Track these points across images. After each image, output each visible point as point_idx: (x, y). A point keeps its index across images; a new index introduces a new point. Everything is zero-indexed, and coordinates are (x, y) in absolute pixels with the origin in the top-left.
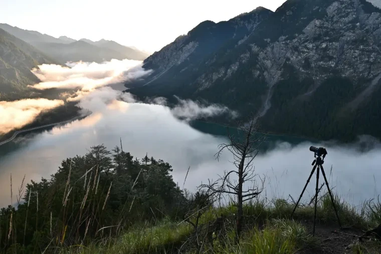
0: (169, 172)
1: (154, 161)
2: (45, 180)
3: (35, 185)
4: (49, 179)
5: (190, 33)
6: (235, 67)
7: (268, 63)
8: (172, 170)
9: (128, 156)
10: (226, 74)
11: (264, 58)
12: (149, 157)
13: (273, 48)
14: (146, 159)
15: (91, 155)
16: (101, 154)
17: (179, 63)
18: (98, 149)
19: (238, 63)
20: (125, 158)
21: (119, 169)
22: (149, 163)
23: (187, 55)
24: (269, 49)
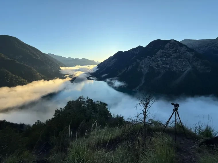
0: (106, 106)
1: (101, 103)
2: (61, 109)
3: (58, 110)
4: (63, 108)
5: (114, 55)
6: (130, 67)
7: (143, 66)
8: (107, 106)
9: (91, 100)
10: (127, 70)
11: (141, 64)
12: (99, 101)
13: (145, 60)
14: (98, 101)
15: (78, 100)
16: (82, 100)
17: (110, 66)
18: (81, 98)
19: (132, 66)
20: (90, 101)
21: (88, 105)
22: (99, 103)
23: (113, 63)
24: (143, 61)
